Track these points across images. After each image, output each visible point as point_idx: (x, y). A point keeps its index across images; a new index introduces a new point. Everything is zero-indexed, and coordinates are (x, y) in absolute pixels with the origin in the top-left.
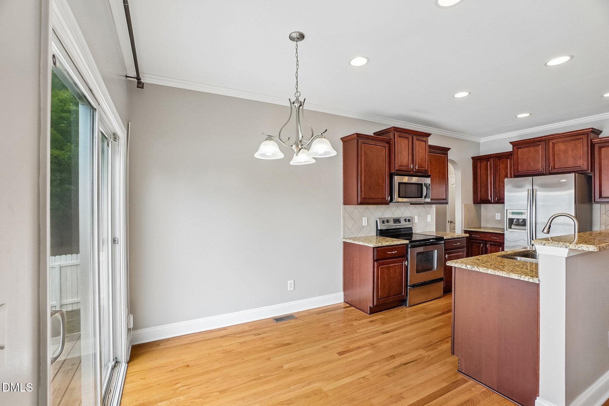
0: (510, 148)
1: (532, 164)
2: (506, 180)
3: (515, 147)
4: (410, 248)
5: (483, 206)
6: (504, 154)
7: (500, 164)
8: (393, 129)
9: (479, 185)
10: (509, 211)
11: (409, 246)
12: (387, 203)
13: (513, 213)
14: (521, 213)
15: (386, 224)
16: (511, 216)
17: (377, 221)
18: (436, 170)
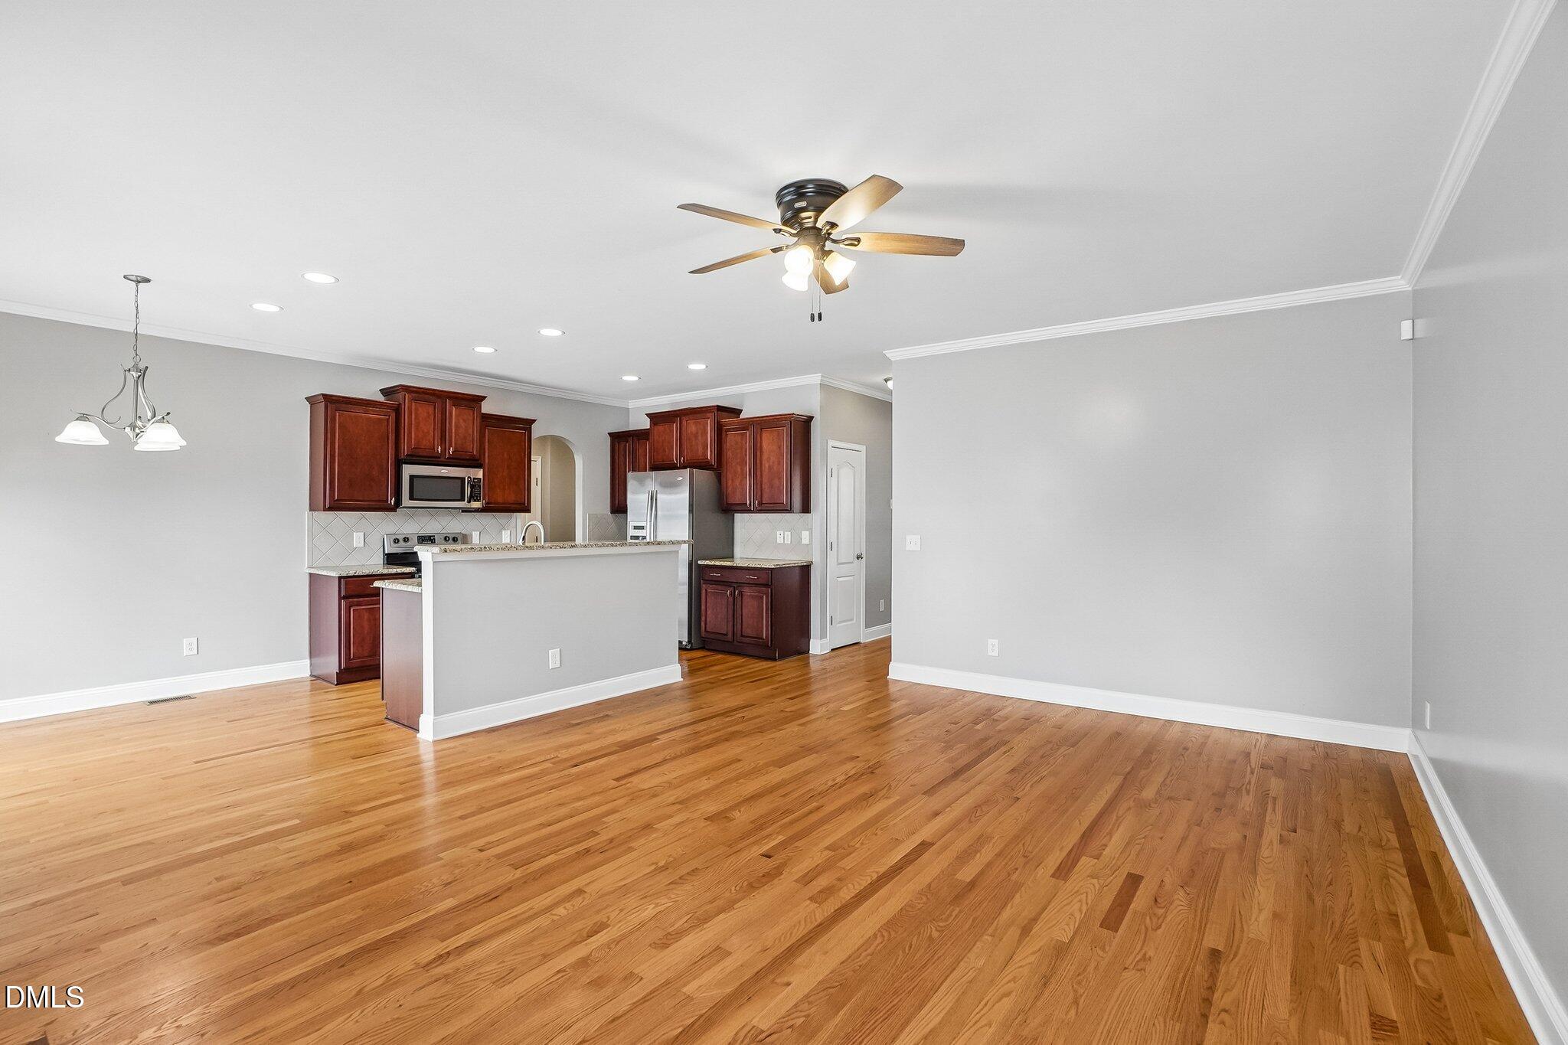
0: (646, 424)
2: (630, 475)
3: (652, 423)
6: (642, 431)
7: (638, 447)
10: (631, 523)
12: (392, 509)
13: (636, 528)
14: (642, 528)
15: (402, 543)
16: (633, 532)
17: (383, 539)
18: (503, 455)
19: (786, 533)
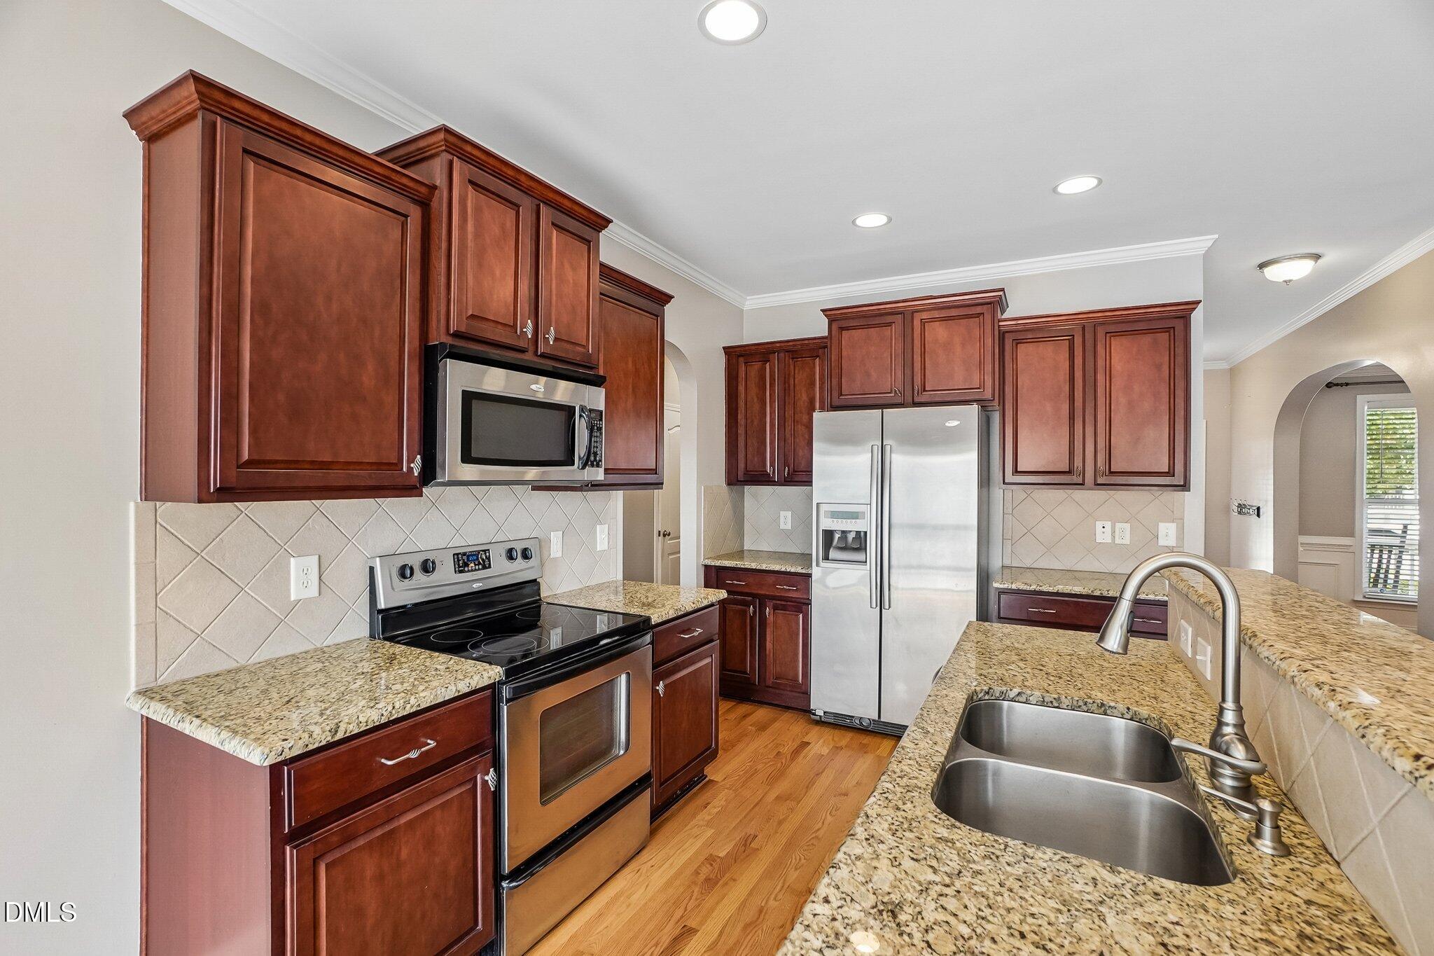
0: (820, 328)
1: (874, 375)
2: (816, 416)
3: (835, 326)
4: (508, 701)
5: (749, 490)
6: (806, 342)
7: (796, 372)
8: (441, 136)
9: (741, 431)
10: (823, 508)
11: (506, 692)
12: (410, 489)
13: (835, 515)
14: (854, 516)
15: (419, 576)
16: (827, 524)
17: (372, 569)
18: (627, 363)
19: (1118, 525)
